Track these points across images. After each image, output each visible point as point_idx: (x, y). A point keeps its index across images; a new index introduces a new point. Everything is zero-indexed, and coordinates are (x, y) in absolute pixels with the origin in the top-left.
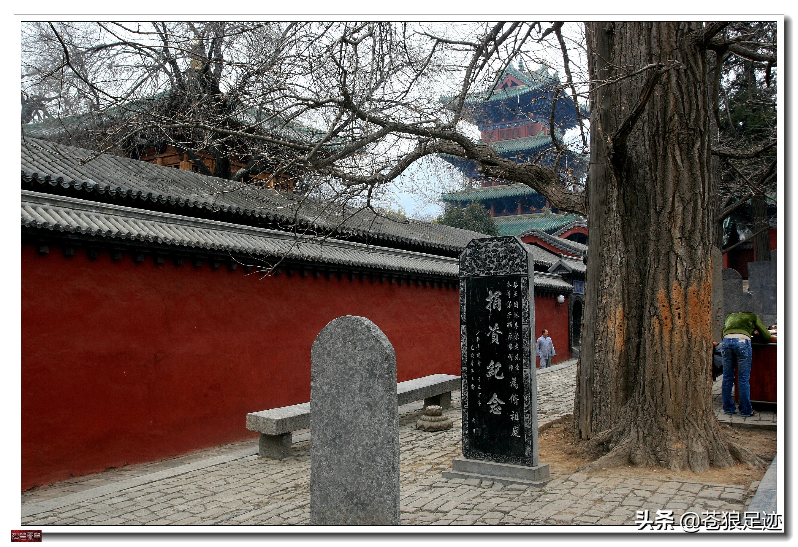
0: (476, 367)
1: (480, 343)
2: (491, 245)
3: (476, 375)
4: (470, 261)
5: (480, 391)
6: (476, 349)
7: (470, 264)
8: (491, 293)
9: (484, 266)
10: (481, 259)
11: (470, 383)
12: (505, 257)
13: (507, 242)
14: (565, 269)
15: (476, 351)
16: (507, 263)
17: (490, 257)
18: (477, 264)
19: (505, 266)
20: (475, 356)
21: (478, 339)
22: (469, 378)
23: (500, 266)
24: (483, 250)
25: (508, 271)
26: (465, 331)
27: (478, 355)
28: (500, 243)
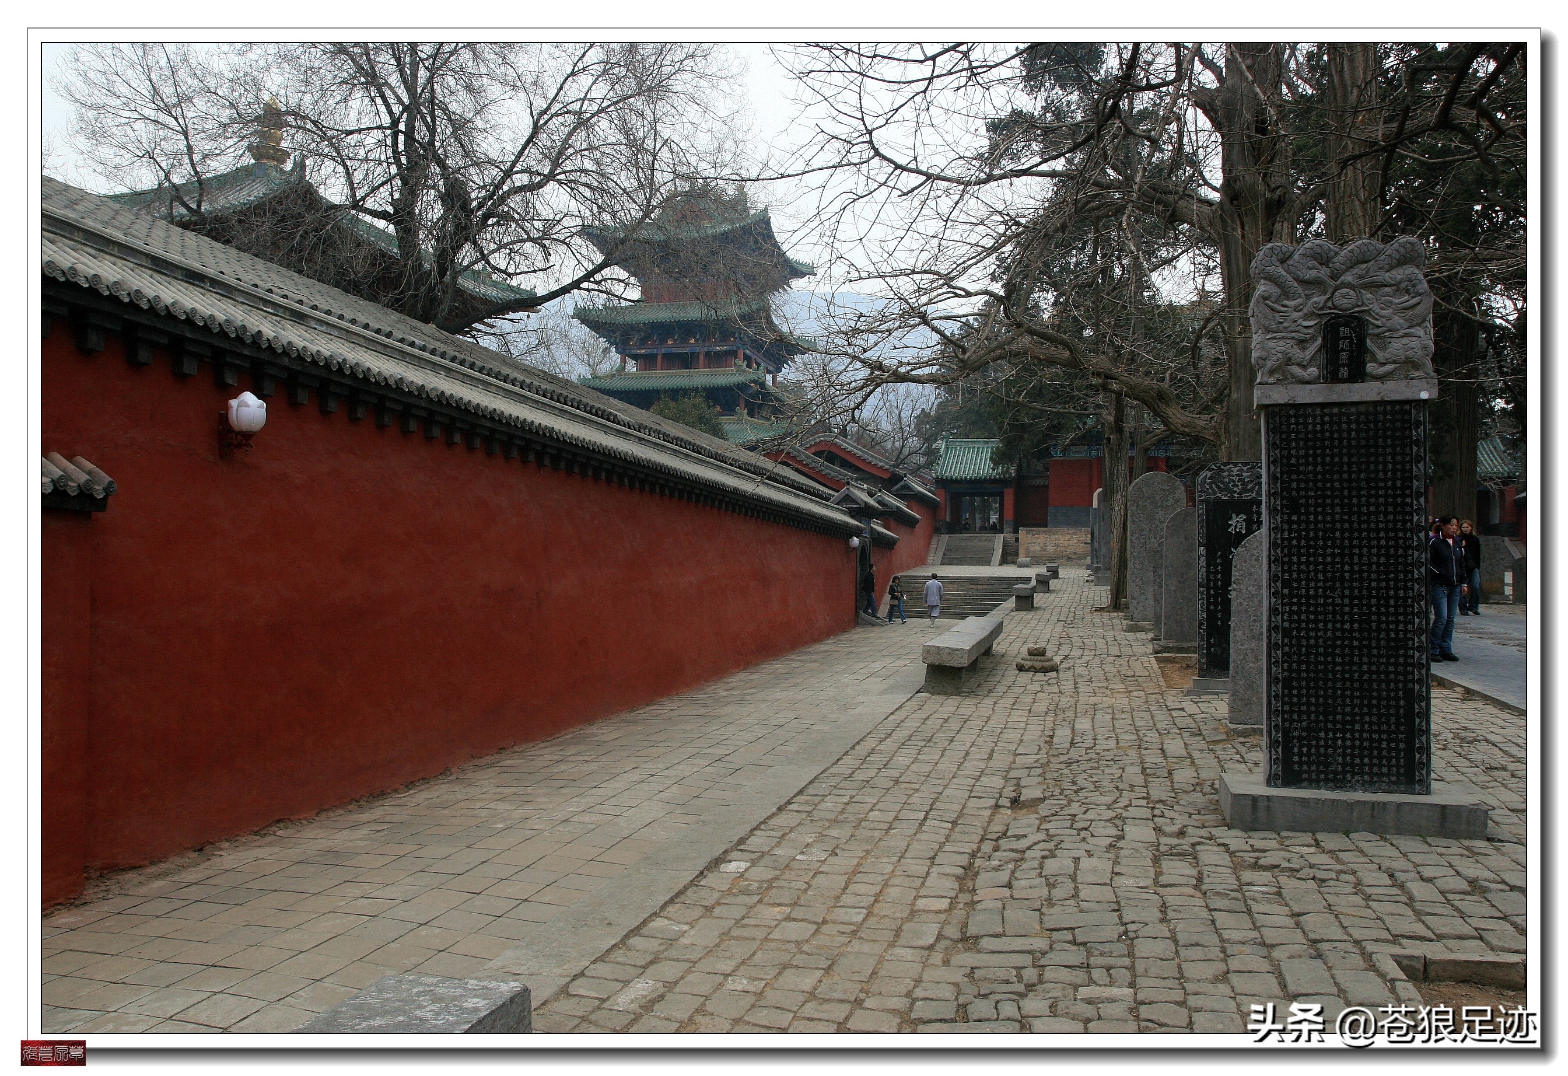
0: (1215, 588)
1: (1221, 564)
2: (1235, 470)
3: (1215, 596)
4: (1210, 484)
5: (1220, 611)
6: (1217, 571)
7: (1211, 487)
8: (1234, 516)
9: (1227, 489)
10: (1223, 483)
11: (1209, 604)
12: (1250, 482)
13: (1253, 467)
14: (854, 501)
15: (1217, 572)
16: (1253, 488)
17: (1234, 481)
18: (1218, 487)
19: (1251, 490)
20: (1215, 577)
21: (1219, 561)
22: (1208, 599)
23: (1245, 490)
24: (1226, 473)
25: (1254, 495)
26: (1204, 553)
27: (1219, 576)
28: (1245, 468)
